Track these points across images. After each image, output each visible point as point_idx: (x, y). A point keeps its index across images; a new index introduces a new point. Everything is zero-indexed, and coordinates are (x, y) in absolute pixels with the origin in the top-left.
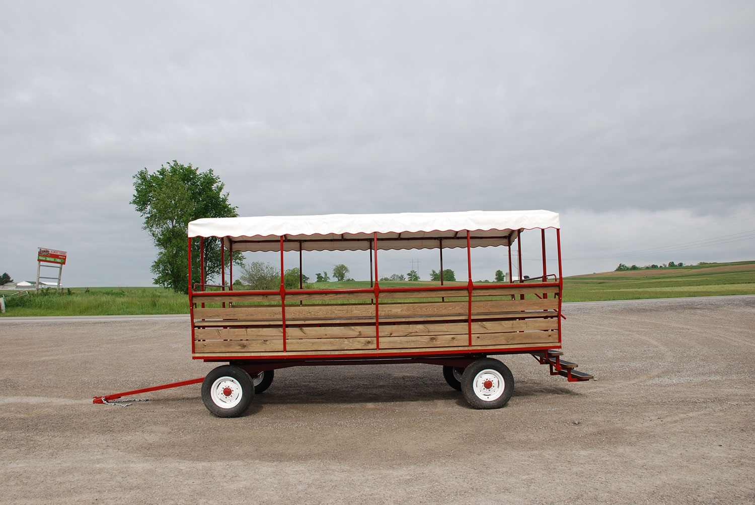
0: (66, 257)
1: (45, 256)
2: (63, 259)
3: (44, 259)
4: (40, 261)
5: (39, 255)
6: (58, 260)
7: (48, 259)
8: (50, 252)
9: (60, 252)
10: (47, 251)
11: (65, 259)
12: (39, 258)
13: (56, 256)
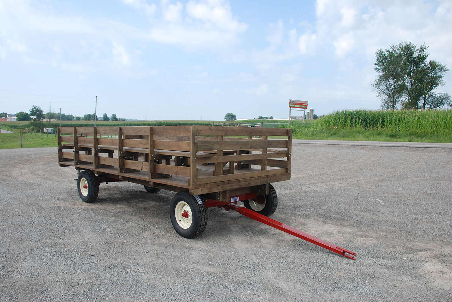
0: (307, 104)
1: (294, 104)
2: (305, 105)
3: (293, 106)
4: (290, 107)
5: (290, 104)
6: (302, 106)
7: (296, 106)
8: (297, 102)
9: (303, 101)
10: (295, 101)
11: (307, 106)
12: (290, 105)
13: (301, 104)
